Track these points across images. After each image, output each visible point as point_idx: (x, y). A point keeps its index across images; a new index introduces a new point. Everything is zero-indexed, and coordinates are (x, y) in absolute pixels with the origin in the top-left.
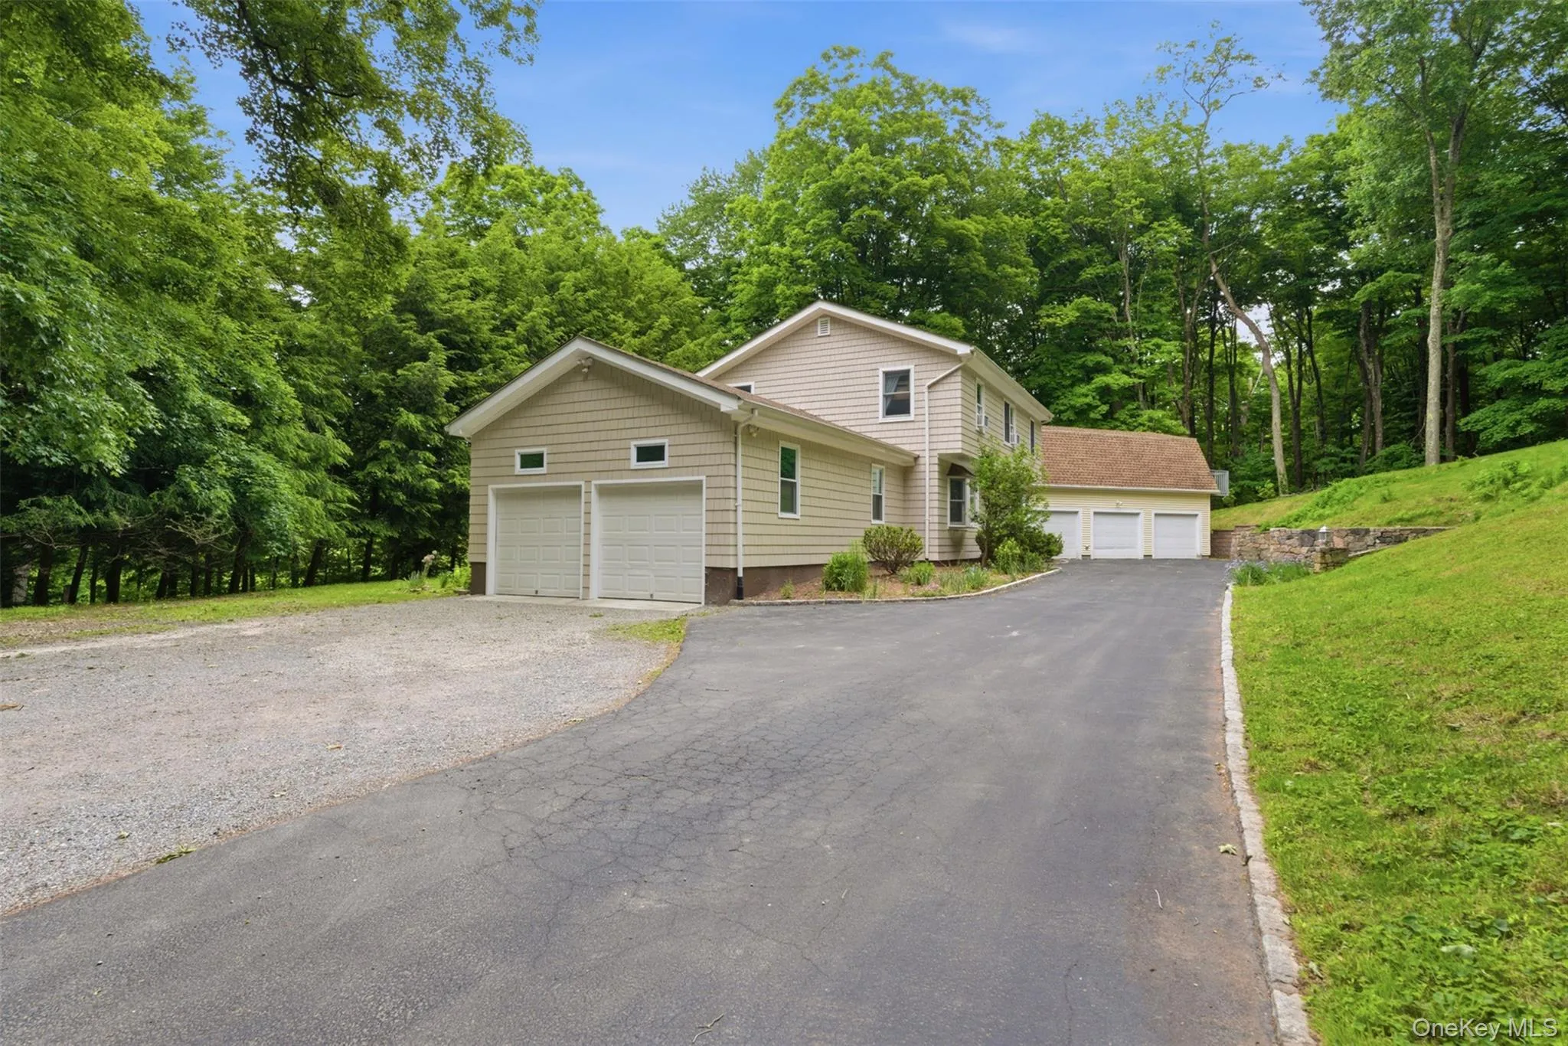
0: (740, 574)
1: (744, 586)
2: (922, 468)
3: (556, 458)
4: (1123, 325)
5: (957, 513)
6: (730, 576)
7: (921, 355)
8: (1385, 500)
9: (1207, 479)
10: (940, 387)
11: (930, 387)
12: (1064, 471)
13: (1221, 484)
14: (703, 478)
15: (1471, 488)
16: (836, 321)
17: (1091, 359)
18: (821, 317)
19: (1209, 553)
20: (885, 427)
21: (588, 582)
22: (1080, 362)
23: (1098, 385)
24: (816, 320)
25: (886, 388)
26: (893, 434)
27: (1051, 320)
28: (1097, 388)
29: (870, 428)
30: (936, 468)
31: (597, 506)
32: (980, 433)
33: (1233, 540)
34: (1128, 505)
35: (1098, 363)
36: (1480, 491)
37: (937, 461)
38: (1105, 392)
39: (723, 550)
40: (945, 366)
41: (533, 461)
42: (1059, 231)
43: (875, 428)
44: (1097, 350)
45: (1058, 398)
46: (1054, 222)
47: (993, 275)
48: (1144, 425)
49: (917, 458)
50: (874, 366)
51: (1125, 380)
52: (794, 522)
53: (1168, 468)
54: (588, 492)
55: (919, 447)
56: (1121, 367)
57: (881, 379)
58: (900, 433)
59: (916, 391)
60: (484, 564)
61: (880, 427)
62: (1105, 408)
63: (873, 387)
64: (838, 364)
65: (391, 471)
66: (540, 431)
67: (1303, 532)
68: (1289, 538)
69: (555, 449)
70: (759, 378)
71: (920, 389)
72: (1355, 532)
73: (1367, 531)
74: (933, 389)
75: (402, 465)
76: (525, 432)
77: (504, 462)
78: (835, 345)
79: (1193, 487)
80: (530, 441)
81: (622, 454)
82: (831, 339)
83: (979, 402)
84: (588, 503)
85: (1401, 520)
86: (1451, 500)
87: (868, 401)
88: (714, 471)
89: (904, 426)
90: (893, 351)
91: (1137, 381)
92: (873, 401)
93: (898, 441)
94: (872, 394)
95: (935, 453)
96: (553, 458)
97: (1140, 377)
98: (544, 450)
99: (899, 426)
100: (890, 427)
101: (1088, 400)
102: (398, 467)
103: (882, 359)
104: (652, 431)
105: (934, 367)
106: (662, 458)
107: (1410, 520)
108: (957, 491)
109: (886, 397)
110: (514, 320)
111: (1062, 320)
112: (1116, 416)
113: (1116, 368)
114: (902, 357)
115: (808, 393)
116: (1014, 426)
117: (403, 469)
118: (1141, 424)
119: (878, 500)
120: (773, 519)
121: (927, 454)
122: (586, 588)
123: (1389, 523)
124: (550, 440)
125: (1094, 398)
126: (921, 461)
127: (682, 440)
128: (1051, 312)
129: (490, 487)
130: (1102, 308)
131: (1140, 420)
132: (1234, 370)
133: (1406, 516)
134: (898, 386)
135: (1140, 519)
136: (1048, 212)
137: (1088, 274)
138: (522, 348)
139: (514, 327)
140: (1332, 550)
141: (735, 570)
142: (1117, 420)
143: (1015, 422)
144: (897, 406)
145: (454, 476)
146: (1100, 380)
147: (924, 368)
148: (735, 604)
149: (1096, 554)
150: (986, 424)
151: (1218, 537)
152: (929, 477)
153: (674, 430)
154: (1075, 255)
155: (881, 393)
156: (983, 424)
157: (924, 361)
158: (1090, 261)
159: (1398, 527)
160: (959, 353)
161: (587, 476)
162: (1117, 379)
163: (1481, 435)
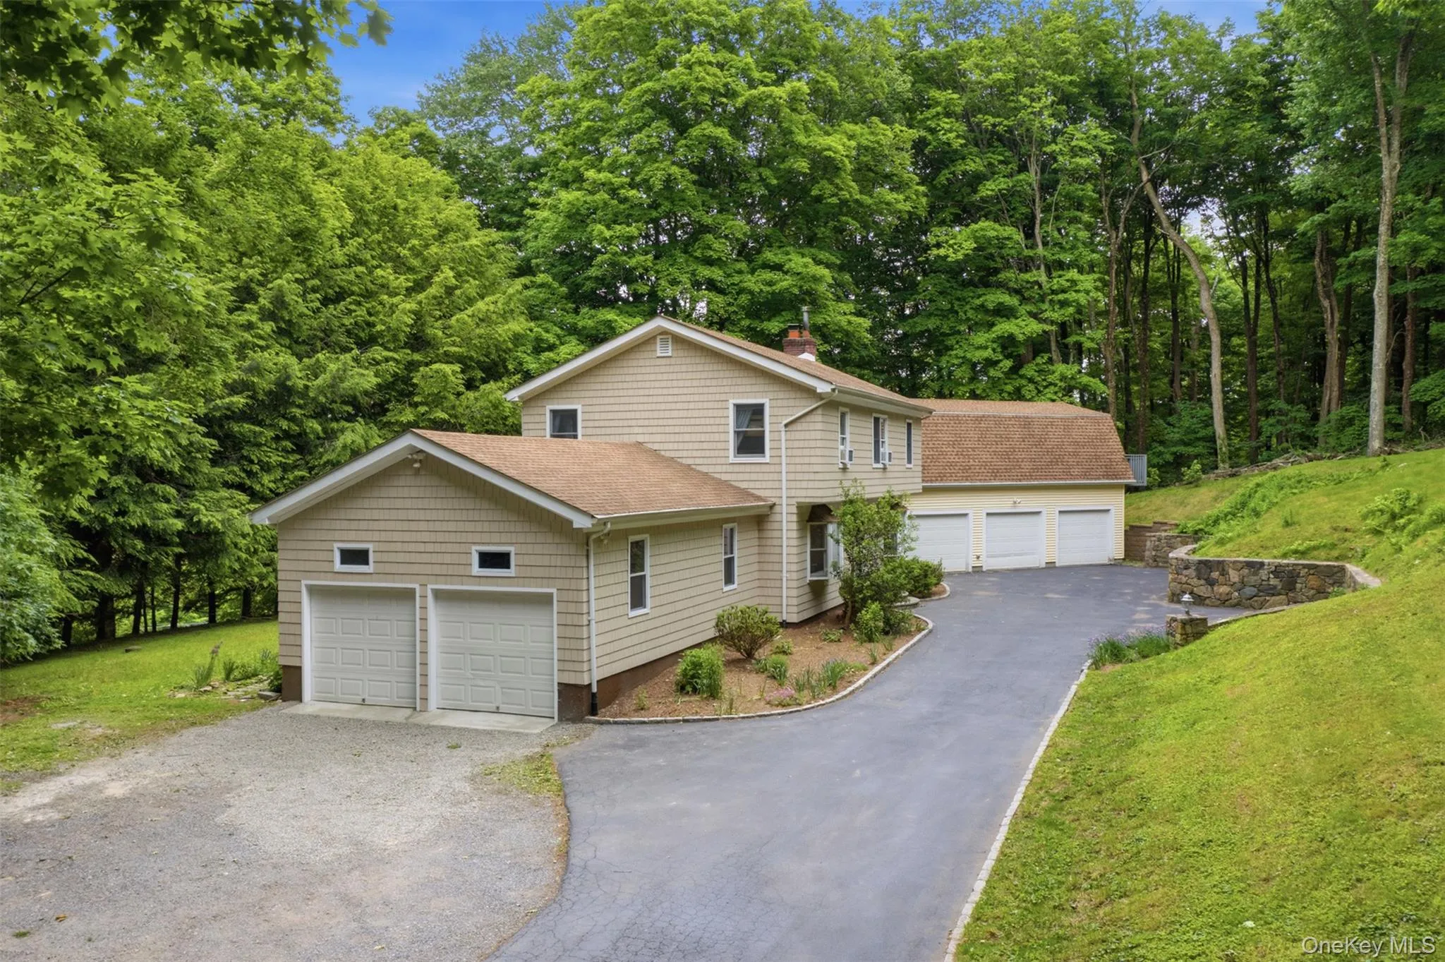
0: (595, 689)
1: (598, 701)
2: (777, 517)
3: (385, 557)
4: (1030, 253)
5: (818, 562)
6: (585, 692)
7: (776, 388)
8: (1287, 524)
9: (1123, 466)
10: (798, 426)
11: (786, 425)
12: (951, 465)
13: (1138, 468)
14: (554, 591)
15: (1365, 517)
16: (678, 340)
17: (995, 298)
18: (661, 334)
19: (1122, 556)
20: (737, 468)
21: (426, 693)
22: (978, 302)
23: (999, 333)
24: (654, 338)
25: (738, 424)
26: (746, 477)
27: (942, 252)
28: (999, 338)
29: (719, 469)
30: (795, 518)
31: (434, 614)
32: (845, 469)
33: (1148, 543)
34: (1027, 502)
35: (1001, 304)
36: (1372, 523)
37: (795, 510)
38: (1007, 343)
39: (577, 667)
40: (804, 402)
41: (355, 557)
42: (953, 135)
43: (724, 468)
44: (1001, 285)
45: (951, 348)
46: (945, 123)
47: (867, 200)
48: (1055, 385)
49: (772, 506)
50: (723, 397)
51: (1034, 327)
52: (644, 618)
53: (1076, 454)
54: (424, 597)
55: (774, 493)
56: (1029, 308)
57: (731, 413)
58: (754, 477)
59: (771, 427)
60: (299, 668)
61: (730, 469)
62: (1008, 364)
63: (723, 421)
64: (681, 391)
65: (123, 513)
66: (363, 525)
67: (1200, 562)
68: (1186, 568)
69: (383, 547)
70: (588, 401)
71: (775, 427)
72: (1250, 565)
73: (1262, 564)
74: (790, 428)
75: (136, 503)
76: (345, 525)
77: (321, 556)
78: (677, 368)
79: (1104, 477)
80: (352, 535)
81: (463, 558)
82: (673, 361)
83: (843, 432)
84: (424, 608)
85: (1296, 552)
86: (1346, 530)
87: (716, 437)
88: (566, 584)
89: (757, 468)
90: (745, 381)
91: (1047, 327)
92: (722, 437)
93: (752, 485)
94: (721, 429)
95: (794, 501)
96: (380, 557)
97: (1052, 323)
98: (370, 547)
99: (753, 468)
100: (742, 468)
101: (988, 353)
102: (132, 507)
103: (733, 389)
104: (496, 537)
105: (792, 403)
106: (508, 566)
107: (1303, 554)
108: (818, 538)
109: (737, 433)
110: (253, 285)
111: (955, 252)
112: (1022, 372)
113: (1023, 310)
114: (756, 388)
115: (646, 423)
116: (886, 440)
117: (138, 510)
118: (1051, 384)
119: (729, 564)
120: (624, 621)
121: (784, 501)
122: (424, 699)
123: (1285, 556)
124: (376, 536)
125: (994, 350)
126: (777, 509)
127: (529, 549)
128: (943, 238)
129: (304, 582)
130: (1006, 235)
131: (1051, 378)
132: (1176, 287)
133: (1300, 548)
134: (751, 420)
135: (1044, 516)
136: (939, 109)
137: (988, 189)
138: (268, 327)
139: (254, 298)
140: (1192, 620)
141: (590, 685)
142: (1022, 377)
143: (887, 435)
144: (750, 443)
145: (197, 512)
146: (1004, 327)
147: (780, 403)
148: (590, 722)
149: (987, 564)
150: (851, 459)
151: (1134, 534)
152: (787, 527)
153: (521, 538)
154: (973, 165)
155: (731, 428)
156: (847, 461)
157: (781, 395)
158: (992, 172)
159: (1292, 561)
160: (819, 391)
161: (423, 579)
162: (1024, 327)
163: (1429, 407)
